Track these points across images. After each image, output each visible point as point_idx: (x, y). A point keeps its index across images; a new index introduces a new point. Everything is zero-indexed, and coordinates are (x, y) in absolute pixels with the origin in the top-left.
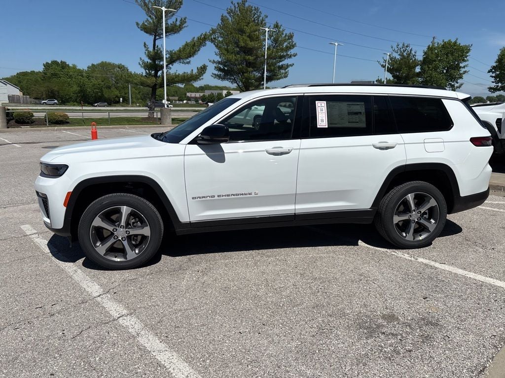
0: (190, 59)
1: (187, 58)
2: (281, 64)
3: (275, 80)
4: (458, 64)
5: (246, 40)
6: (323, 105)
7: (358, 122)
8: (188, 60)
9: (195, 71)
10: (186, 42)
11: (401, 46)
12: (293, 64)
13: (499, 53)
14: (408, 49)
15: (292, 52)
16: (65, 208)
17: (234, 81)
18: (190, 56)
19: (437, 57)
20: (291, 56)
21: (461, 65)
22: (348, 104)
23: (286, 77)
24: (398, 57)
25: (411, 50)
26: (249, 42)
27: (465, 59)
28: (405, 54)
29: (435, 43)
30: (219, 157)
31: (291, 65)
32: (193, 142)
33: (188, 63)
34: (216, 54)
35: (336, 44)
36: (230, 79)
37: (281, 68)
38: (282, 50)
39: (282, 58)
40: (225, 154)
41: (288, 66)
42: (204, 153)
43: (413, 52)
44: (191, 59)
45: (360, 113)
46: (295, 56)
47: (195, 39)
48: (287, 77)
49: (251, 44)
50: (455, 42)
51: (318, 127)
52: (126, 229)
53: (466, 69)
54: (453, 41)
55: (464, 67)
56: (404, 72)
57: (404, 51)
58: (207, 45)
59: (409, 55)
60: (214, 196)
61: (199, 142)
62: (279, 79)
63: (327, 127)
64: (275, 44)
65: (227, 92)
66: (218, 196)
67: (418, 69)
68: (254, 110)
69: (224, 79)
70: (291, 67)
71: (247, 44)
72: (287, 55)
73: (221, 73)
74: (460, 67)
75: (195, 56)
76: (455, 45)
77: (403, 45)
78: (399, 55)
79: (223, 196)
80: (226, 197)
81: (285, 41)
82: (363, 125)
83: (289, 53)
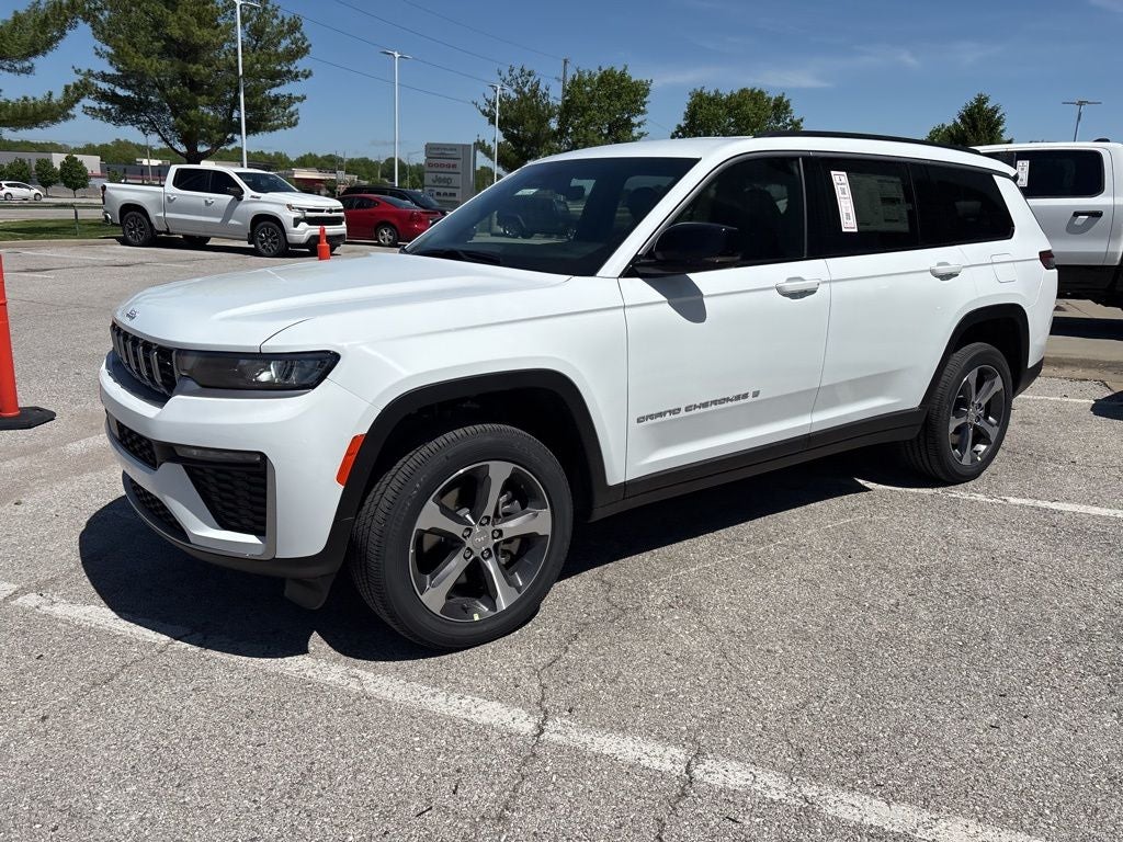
0: (33, 60)
1: (26, 57)
2: (274, 92)
3: (265, 129)
4: (629, 119)
5: (188, 24)
6: (843, 178)
7: (896, 221)
8: (27, 64)
9: (58, 96)
10: (16, 12)
11: (517, 72)
12: (305, 98)
13: (689, 101)
14: (531, 79)
15: (300, 65)
16: (340, 488)
17: (152, 126)
18: (35, 53)
19: (591, 100)
20: (297, 76)
21: (635, 120)
22: (879, 181)
23: (293, 125)
24: (514, 95)
25: (538, 83)
26: (195, 29)
27: (642, 108)
28: (526, 90)
29: (584, 72)
30: (692, 307)
31: (297, 99)
32: (629, 272)
33: (29, 71)
34: (97, 54)
35: (397, 55)
36: (138, 122)
37: (276, 101)
38: (279, 58)
39: (277, 77)
40: (705, 300)
41: (291, 100)
42: (664, 299)
43: (542, 87)
44: (38, 61)
45: (898, 200)
46: (307, 77)
47: (42, 7)
48: (295, 125)
49: (201, 35)
50: (622, 74)
51: (844, 230)
52: (493, 525)
53: (643, 129)
54: (618, 70)
55: (639, 125)
56: (527, 130)
57: (525, 84)
58: (79, 27)
59: (534, 92)
60: (679, 410)
61: (639, 270)
62: (274, 129)
63: (856, 230)
64: (257, 41)
65: (67, 158)
66: (687, 409)
67: (554, 125)
68: (247, 202)
69: (122, 120)
70: (298, 103)
71: (189, 34)
72: (289, 72)
73: (110, 106)
74: (633, 125)
75: (49, 53)
76: (622, 81)
77: (522, 70)
78: (515, 91)
79: (695, 406)
80: (702, 410)
81: (281, 35)
82: (904, 227)
83: (292, 69)
